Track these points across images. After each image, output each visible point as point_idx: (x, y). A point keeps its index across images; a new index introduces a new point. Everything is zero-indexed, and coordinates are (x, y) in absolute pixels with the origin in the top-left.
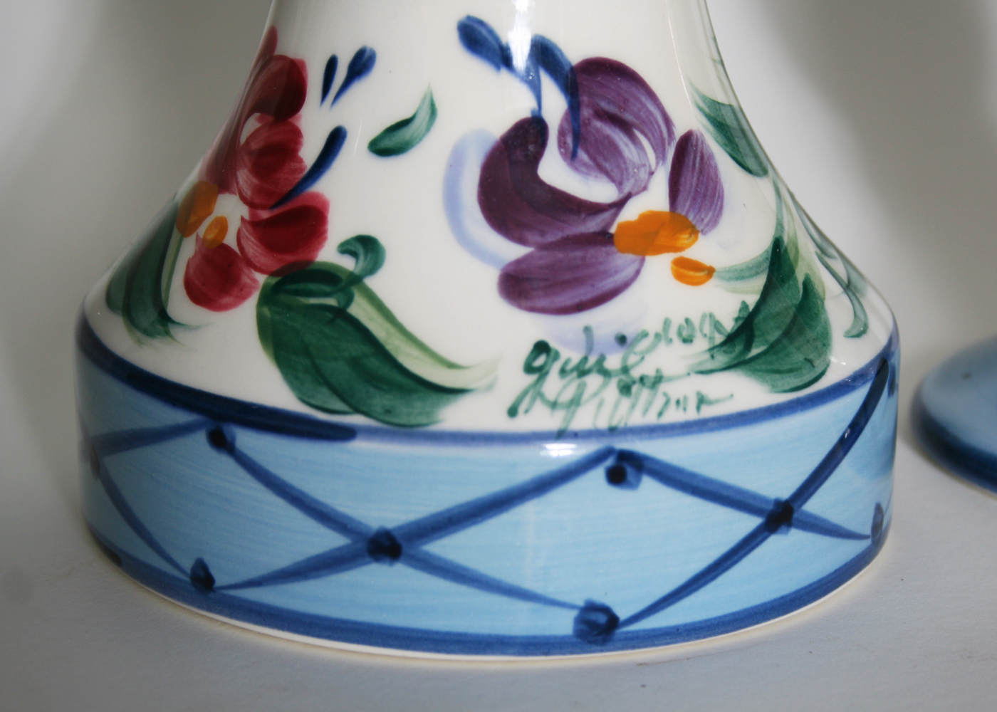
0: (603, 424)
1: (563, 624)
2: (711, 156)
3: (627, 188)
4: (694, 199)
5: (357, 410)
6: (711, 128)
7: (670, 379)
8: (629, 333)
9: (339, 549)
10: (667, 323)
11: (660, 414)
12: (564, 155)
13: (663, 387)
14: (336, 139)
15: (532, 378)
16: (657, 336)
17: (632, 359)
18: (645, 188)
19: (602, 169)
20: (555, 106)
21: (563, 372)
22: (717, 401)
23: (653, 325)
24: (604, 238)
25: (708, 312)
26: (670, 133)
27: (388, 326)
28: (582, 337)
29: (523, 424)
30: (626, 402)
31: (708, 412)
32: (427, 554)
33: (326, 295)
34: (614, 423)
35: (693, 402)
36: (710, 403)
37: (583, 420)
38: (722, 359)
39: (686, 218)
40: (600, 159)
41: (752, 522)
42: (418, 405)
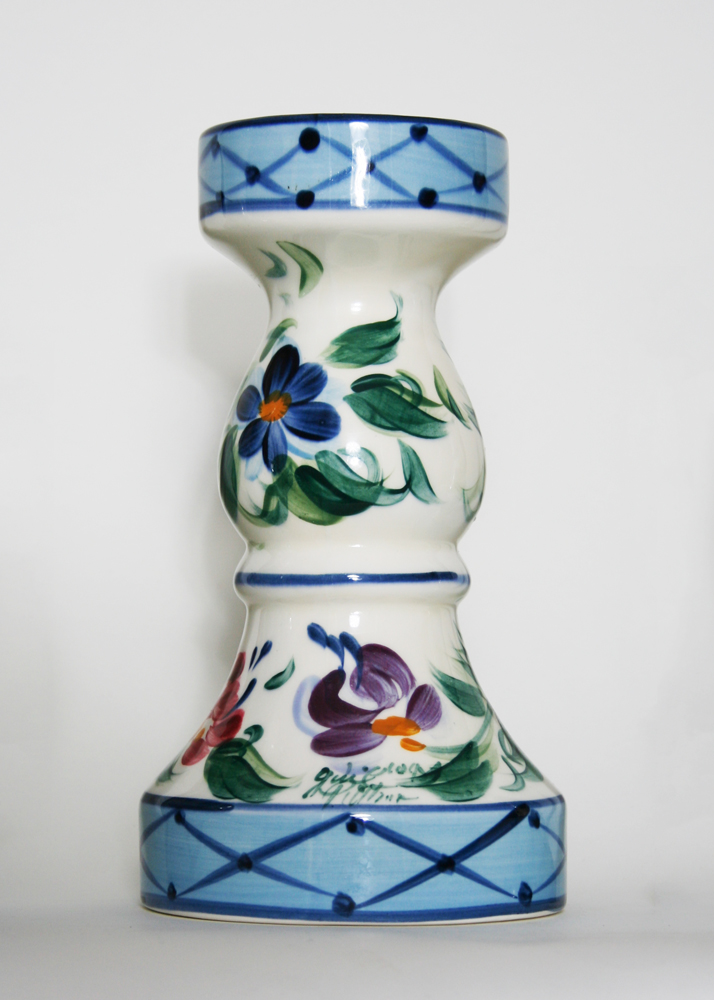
0: (347, 802)
1: (327, 904)
2: (437, 698)
3: (383, 705)
4: (422, 714)
5: (236, 797)
6: (441, 686)
7: (386, 787)
8: (370, 766)
9: (226, 866)
10: (392, 765)
11: (377, 801)
12: (352, 688)
13: (381, 790)
14: (253, 683)
15: (318, 783)
16: (385, 769)
17: (369, 777)
18: (393, 706)
19: (371, 695)
20: (350, 664)
21: (333, 781)
22: (409, 799)
23: (384, 764)
24: (367, 725)
25: (416, 762)
26: (413, 683)
27: (259, 763)
28: (346, 767)
29: (309, 801)
30: (361, 794)
31: (402, 802)
32: (263, 866)
33: (236, 752)
34: (352, 802)
35: (395, 797)
36: (404, 799)
37: (337, 800)
38: (417, 782)
39: (414, 722)
40: (371, 691)
41: (427, 864)
42: (263, 794)
